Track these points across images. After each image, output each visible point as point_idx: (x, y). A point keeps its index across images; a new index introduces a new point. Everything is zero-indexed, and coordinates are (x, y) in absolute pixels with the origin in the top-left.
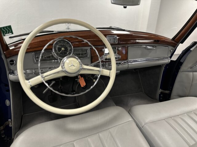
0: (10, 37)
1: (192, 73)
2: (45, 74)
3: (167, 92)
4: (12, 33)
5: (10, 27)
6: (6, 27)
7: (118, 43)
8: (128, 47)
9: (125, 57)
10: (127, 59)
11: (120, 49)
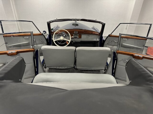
1: (108, 46)
7: (78, 33)
8: (81, 35)
9: (80, 37)
10: (81, 38)
11: (78, 35)
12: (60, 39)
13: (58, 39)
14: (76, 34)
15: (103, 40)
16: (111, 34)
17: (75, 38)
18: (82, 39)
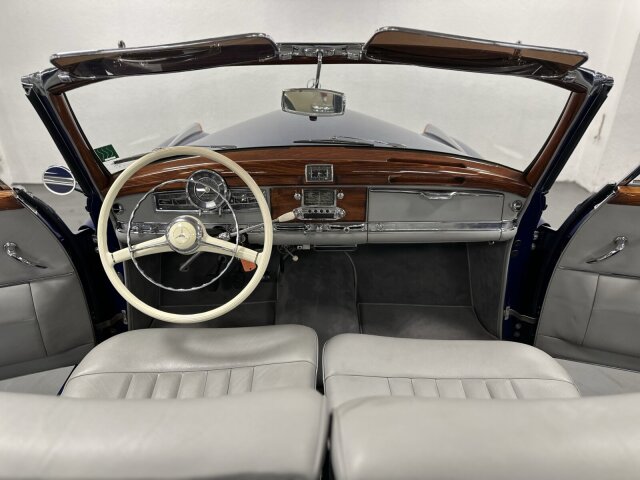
0: (116, 163)
1: (595, 278)
2: (138, 246)
3: (526, 318)
4: (117, 157)
5: (110, 147)
6: (104, 148)
7: (336, 181)
8: (366, 192)
9: (358, 211)
10: (364, 219)
11: (341, 195)
12: (162, 239)
13: (149, 246)
14: (317, 189)
15: (545, 229)
16: (625, 183)
17: (316, 218)
18: (372, 227)
